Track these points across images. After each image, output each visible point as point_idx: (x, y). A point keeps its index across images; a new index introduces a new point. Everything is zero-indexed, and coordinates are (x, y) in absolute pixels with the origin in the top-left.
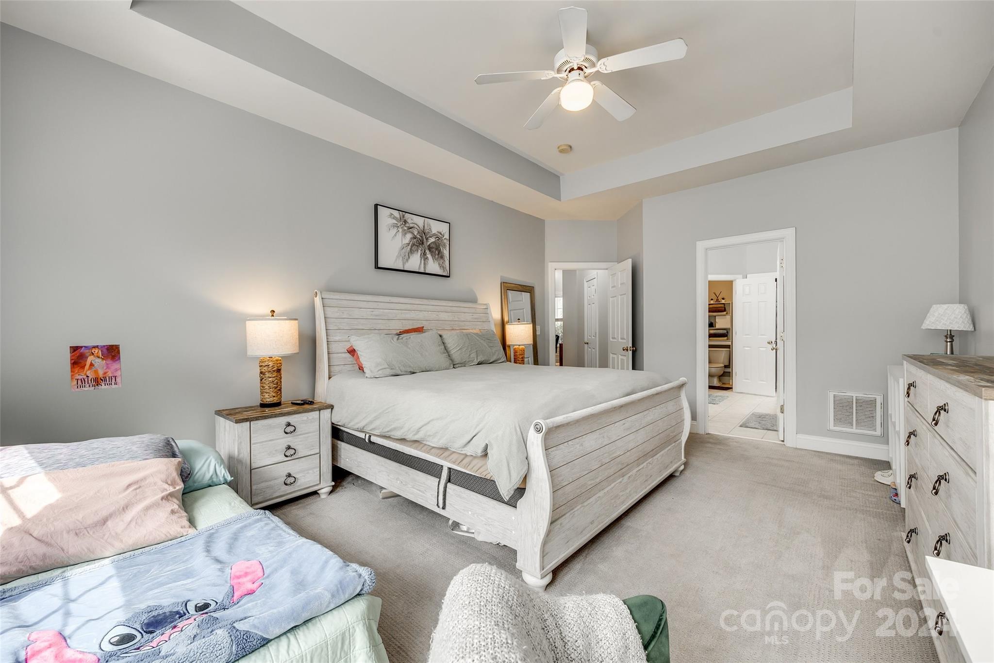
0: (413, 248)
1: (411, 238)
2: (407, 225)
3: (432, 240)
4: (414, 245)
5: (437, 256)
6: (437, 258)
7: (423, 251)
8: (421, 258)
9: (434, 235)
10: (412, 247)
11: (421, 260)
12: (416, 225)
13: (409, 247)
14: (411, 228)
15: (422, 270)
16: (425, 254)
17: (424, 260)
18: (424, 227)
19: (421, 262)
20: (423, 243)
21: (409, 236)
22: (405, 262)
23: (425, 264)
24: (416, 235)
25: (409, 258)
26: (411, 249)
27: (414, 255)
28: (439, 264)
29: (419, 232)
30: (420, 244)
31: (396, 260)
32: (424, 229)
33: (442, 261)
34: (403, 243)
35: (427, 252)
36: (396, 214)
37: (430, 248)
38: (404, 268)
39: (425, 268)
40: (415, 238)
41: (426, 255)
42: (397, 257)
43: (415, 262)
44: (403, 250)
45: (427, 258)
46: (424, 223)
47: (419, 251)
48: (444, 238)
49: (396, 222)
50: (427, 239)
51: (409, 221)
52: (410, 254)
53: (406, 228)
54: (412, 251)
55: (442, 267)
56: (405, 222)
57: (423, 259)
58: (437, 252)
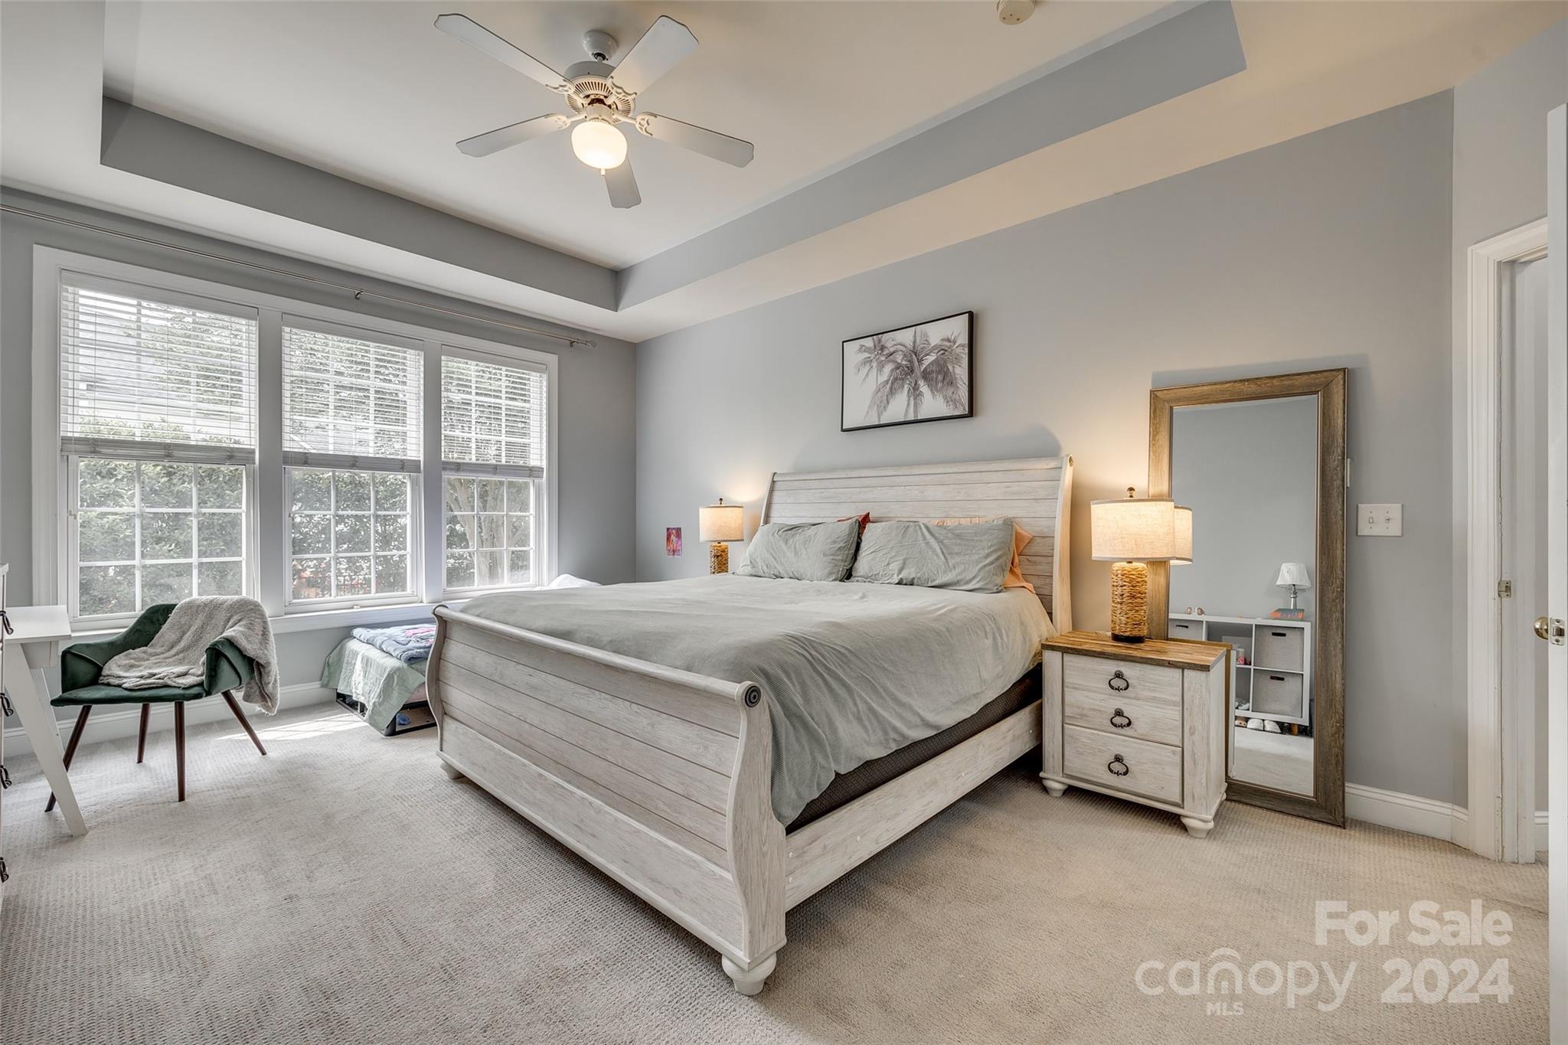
0: (896, 386)
1: (892, 371)
2: (886, 352)
3: (931, 358)
4: (896, 379)
5: (940, 385)
6: (941, 388)
7: (913, 385)
8: (909, 397)
9: (935, 347)
10: (892, 384)
11: (909, 400)
12: (899, 346)
13: (888, 386)
14: (891, 355)
15: (911, 417)
16: (916, 387)
17: (915, 399)
18: (915, 342)
19: (908, 404)
20: (912, 371)
21: (888, 368)
22: (882, 412)
23: (916, 405)
24: (899, 361)
25: (888, 403)
26: (891, 389)
27: (897, 396)
28: (945, 397)
29: (905, 356)
30: (906, 374)
31: (868, 412)
32: (914, 347)
33: (951, 390)
34: (879, 383)
35: (921, 383)
36: (869, 343)
37: (926, 375)
38: (879, 421)
39: (916, 412)
40: (898, 366)
41: (918, 389)
42: (869, 407)
43: (899, 407)
44: (879, 393)
45: (921, 394)
46: (915, 336)
47: (906, 386)
48: (957, 345)
49: (869, 355)
50: (920, 361)
51: (888, 345)
52: (889, 397)
53: (883, 358)
54: (892, 392)
55: (951, 401)
56: (883, 348)
57: (912, 399)
58: (940, 377)
